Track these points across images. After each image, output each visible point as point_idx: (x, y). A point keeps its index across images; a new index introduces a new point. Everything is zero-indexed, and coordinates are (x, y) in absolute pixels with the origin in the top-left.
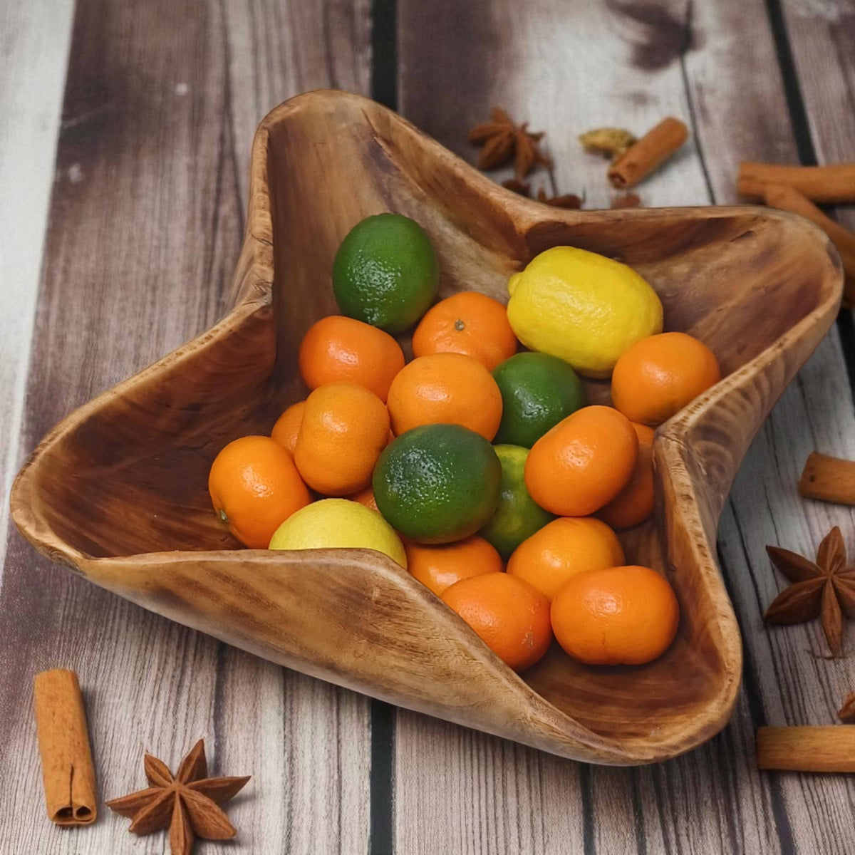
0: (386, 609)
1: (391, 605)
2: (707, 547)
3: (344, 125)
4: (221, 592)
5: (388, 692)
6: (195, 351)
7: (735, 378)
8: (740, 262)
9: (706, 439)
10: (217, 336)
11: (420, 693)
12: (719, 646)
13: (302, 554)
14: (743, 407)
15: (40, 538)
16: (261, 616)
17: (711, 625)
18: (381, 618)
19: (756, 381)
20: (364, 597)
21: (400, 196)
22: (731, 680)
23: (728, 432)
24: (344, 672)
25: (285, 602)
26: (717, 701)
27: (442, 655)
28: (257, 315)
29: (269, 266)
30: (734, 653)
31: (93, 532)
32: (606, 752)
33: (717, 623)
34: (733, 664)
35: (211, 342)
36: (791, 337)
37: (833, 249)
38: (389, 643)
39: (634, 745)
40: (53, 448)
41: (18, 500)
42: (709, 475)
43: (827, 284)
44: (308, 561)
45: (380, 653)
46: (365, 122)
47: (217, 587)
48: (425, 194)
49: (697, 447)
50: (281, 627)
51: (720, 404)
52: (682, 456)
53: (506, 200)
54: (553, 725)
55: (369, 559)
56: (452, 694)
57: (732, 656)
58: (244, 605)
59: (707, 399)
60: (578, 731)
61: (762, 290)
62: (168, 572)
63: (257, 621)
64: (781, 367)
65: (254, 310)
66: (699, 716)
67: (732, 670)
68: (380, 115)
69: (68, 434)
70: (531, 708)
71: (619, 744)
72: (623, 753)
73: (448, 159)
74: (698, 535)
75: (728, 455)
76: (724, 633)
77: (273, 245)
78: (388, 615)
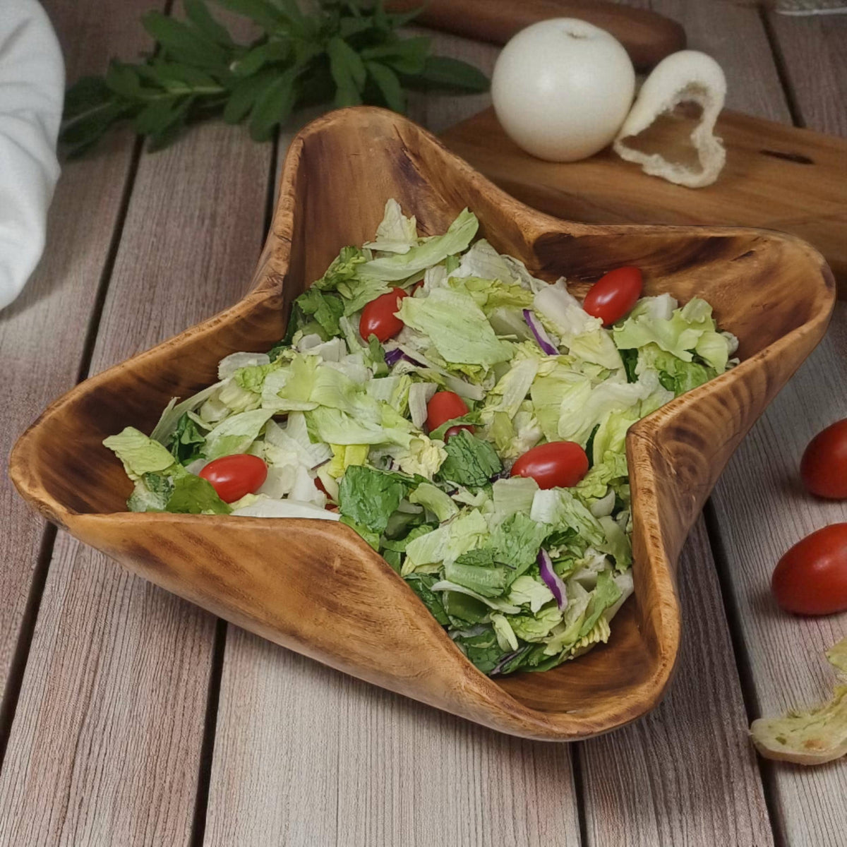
0: (345, 578)
1: (350, 575)
2: (660, 539)
3: (376, 139)
4: (194, 554)
5: (345, 661)
6: (203, 333)
7: (713, 384)
8: (741, 281)
9: (678, 439)
10: (225, 321)
11: (373, 663)
12: (658, 633)
13: (271, 521)
14: (720, 413)
15: (31, 493)
16: (231, 579)
17: (654, 612)
18: (339, 587)
19: (734, 389)
20: (326, 565)
21: (426, 207)
22: (664, 665)
23: (702, 435)
24: (305, 639)
25: (253, 567)
26: (648, 684)
27: (391, 625)
28: (265, 303)
29: (284, 260)
30: (672, 639)
31: (86, 493)
32: (532, 724)
33: (659, 611)
34: (669, 649)
35: (219, 325)
36: (774, 350)
37: (829, 271)
38: (346, 612)
39: (560, 719)
40: (58, 413)
41: (19, 457)
42: (679, 474)
43: (817, 303)
44: (275, 528)
45: (338, 621)
46: (396, 137)
47: (190, 548)
48: (448, 206)
49: (668, 447)
50: (248, 591)
51: (695, 407)
52: (650, 454)
53: (516, 211)
54: (484, 695)
55: (334, 530)
56: (400, 664)
57: (668, 642)
58: (215, 569)
59: (681, 402)
60: (507, 701)
61: (761, 308)
62: (144, 531)
63: (226, 584)
64: (762, 377)
65: (264, 298)
66: (628, 697)
67: (667, 656)
68: (410, 130)
69: (73, 402)
70: (464, 677)
71: (545, 717)
72: (548, 726)
73: (467, 173)
74: (653, 527)
75: (702, 457)
76: (664, 620)
77: (292, 242)
78: (346, 584)
